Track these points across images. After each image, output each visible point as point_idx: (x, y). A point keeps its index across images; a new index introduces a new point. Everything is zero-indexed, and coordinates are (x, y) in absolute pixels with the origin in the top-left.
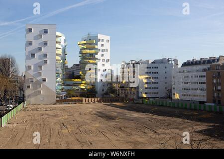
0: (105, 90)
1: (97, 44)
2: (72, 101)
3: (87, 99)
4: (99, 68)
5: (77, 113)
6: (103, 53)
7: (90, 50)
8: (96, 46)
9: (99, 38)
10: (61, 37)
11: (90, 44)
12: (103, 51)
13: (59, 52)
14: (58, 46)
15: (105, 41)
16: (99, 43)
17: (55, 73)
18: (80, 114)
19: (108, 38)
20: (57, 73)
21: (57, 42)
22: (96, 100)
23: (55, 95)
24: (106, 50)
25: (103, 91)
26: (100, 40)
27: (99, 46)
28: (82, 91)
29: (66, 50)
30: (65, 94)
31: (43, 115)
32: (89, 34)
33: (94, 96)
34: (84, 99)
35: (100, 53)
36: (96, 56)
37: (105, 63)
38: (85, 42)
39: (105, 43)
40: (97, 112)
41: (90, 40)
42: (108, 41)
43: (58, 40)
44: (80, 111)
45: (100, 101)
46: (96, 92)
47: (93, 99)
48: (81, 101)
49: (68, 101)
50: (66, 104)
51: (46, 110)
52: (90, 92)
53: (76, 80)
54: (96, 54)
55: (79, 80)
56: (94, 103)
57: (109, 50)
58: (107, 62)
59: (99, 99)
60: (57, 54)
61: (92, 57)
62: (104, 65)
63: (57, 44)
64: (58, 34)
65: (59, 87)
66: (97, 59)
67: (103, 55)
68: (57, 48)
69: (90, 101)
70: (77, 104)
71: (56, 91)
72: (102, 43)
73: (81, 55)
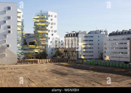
0: (54, 54)
1: (47, 19)
2: (29, 61)
3: (41, 60)
4: (49, 37)
5: (36, 71)
6: (52, 26)
7: (42, 23)
8: (47, 21)
9: (49, 14)
10: (21, 13)
11: (42, 18)
12: (52, 24)
13: (20, 24)
14: (19, 20)
15: (53, 16)
16: (49, 18)
17: (16, 40)
18: (39, 71)
19: (56, 14)
20: (18, 41)
21: (18, 17)
22: (47, 61)
23: (17, 57)
24: (54, 24)
25: (52, 54)
26: (50, 16)
27: (49, 20)
28: (36, 54)
29: (24, 23)
30: (23, 56)
31: (10, 73)
32: (41, 11)
33: (45, 58)
34: (38, 60)
35: (50, 26)
36: (47, 28)
37: (53, 33)
38: (38, 17)
39: (53, 18)
40: (51, 70)
41: (42, 15)
42: (55, 16)
43: (19, 15)
44: (38, 69)
45: (50, 62)
46: (47, 55)
47: (45, 60)
48: (36, 62)
49: (27, 61)
50: (25, 64)
51: (11, 69)
52: (42, 55)
53: (31, 46)
54: (47, 26)
55: (33, 46)
56: (46, 63)
57: (56, 24)
58: (55, 32)
59: (49, 60)
60: (18, 26)
61: (44, 28)
62: (53, 35)
63: (18, 18)
64: (19, 10)
65: (19, 51)
66: (47, 30)
67: (52, 27)
68: (18, 21)
69: (43, 62)
70: (34, 64)
71: (18, 54)
72: (52, 18)
73: (35, 27)
